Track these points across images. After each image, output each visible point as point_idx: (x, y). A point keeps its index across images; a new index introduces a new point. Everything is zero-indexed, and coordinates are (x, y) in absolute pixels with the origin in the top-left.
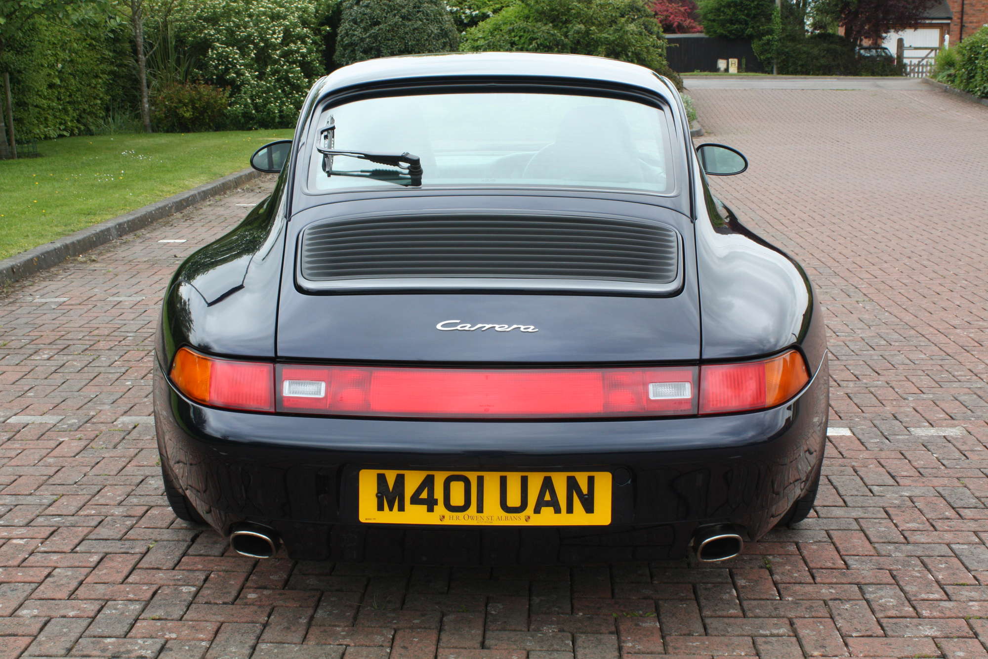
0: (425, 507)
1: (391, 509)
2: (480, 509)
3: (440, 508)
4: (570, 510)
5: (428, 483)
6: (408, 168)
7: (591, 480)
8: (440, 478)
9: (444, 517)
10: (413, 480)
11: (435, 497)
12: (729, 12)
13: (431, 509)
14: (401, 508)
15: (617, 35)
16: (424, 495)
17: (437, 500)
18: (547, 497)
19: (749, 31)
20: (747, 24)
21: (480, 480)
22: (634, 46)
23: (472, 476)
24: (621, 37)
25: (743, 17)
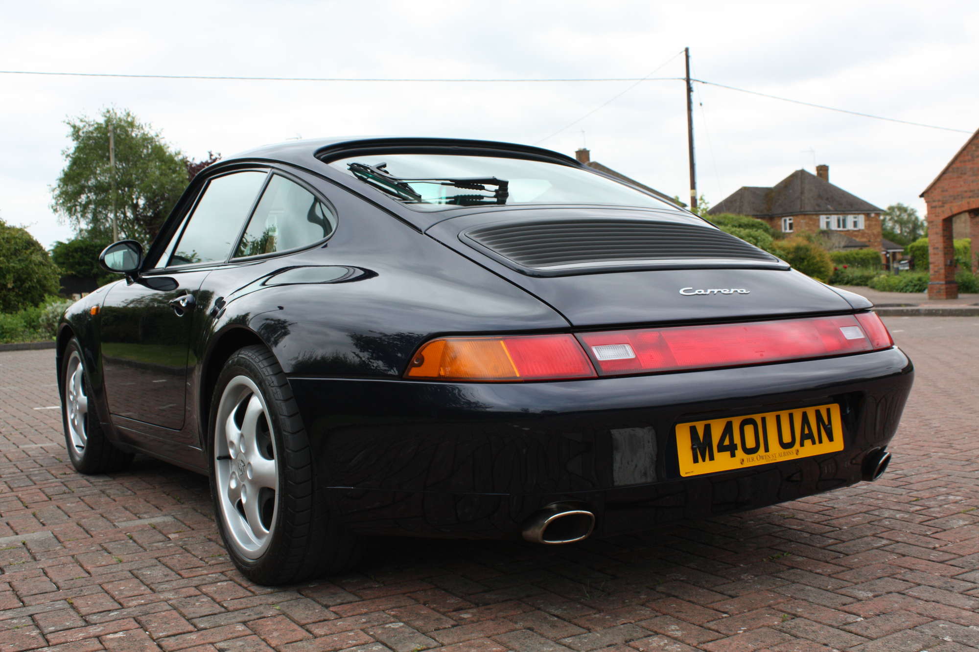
0: (728, 453)
1: (704, 460)
2: (767, 450)
3: (739, 452)
4: (820, 442)
5: (728, 429)
6: (496, 191)
7: (828, 411)
8: (736, 422)
9: (743, 460)
10: (717, 428)
11: (735, 443)
12: (78, 255)
13: (733, 455)
14: (712, 458)
15: (23, 265)
16: (727, 442)
17: (736, 444)
18: (806, 431)
19: (95, 270)
20: (92, 265)
21: (764, 420)
22: (37, 273)
23: (758, 418)
24: (27, 267)
25: (89, 260)
